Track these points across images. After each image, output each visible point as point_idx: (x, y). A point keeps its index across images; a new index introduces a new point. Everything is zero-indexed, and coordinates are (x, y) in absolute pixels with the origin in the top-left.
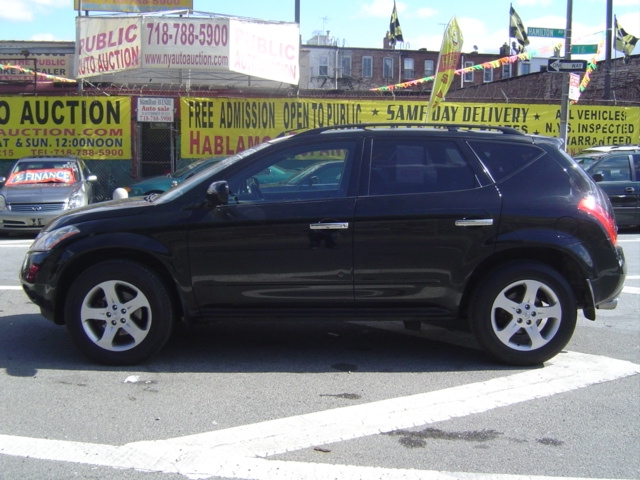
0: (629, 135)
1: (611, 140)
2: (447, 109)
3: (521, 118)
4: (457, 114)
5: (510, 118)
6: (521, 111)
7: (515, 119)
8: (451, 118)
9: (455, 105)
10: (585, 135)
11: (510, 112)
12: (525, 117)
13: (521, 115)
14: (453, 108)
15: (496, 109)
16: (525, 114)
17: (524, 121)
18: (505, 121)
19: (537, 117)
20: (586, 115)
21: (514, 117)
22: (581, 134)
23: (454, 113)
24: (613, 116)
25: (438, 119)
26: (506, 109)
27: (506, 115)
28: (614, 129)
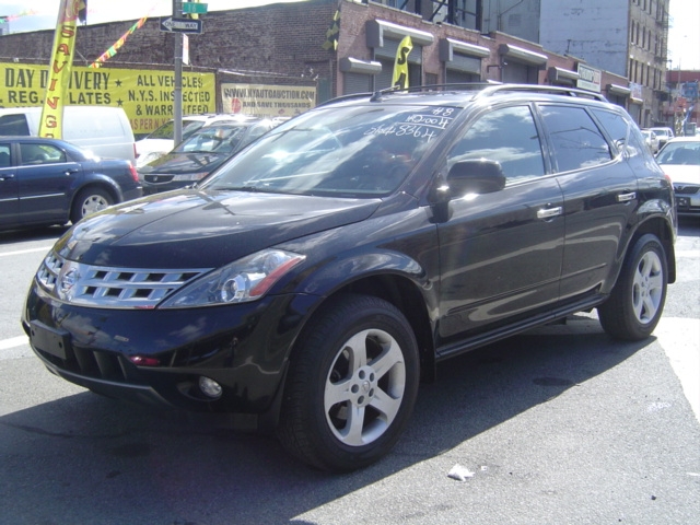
0: (206, 103)
1: (191, 109)
2: (21, 71)
3: (102, 85)
4: (33, 79)
5: (91, 84)
6: (102, 77)
7: (97, 85)
8: (27, 84)
9: (31, 67)
10: (167, 103)
11: (91, 77)
12: (106, 83)
13: (103, 81)
14: (28, 71)
15: (76, 73)
16: (106, 79)
17: (106, 88)
18: (86, 87)
19: (119, 83)
20: (167, 81)
21: (95, 83)
22: (163, 103)
23: (30, 77)
24: (191, 83)
25: (12, 85)
26: (87, 73)
27: (87, 81)
28: (193, 97)
